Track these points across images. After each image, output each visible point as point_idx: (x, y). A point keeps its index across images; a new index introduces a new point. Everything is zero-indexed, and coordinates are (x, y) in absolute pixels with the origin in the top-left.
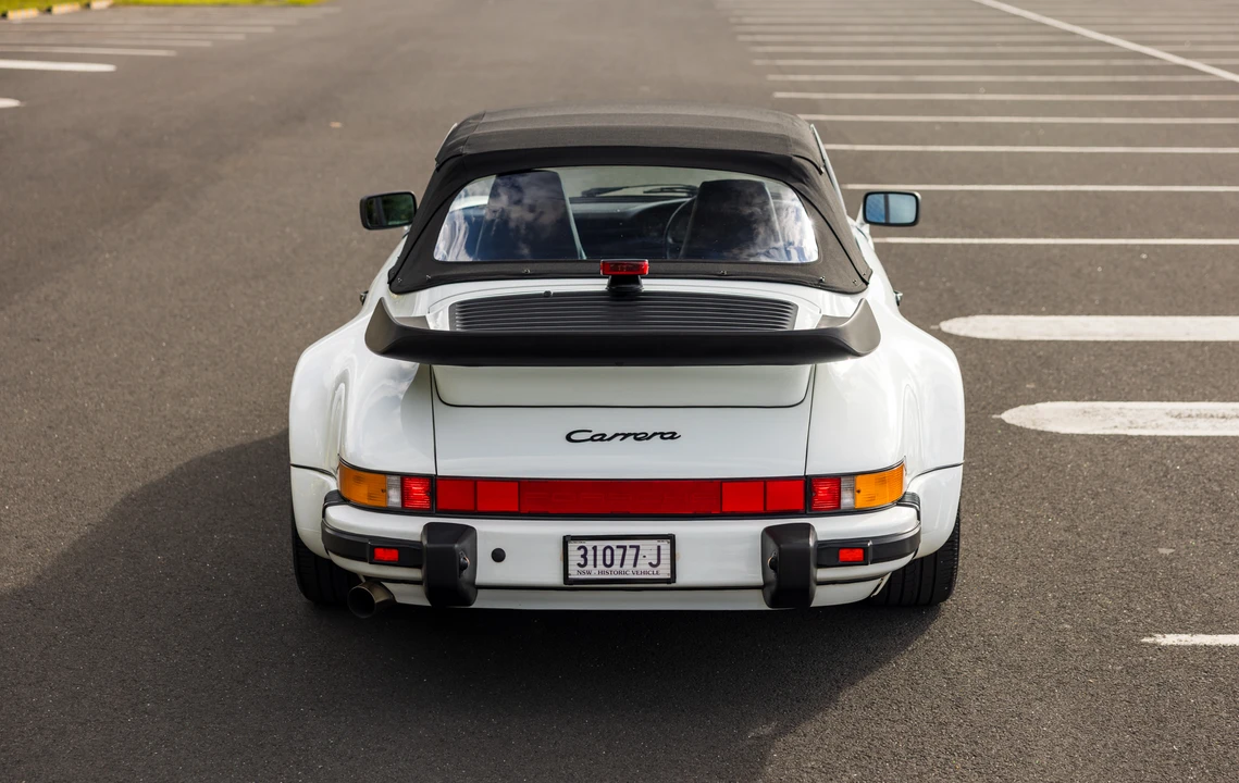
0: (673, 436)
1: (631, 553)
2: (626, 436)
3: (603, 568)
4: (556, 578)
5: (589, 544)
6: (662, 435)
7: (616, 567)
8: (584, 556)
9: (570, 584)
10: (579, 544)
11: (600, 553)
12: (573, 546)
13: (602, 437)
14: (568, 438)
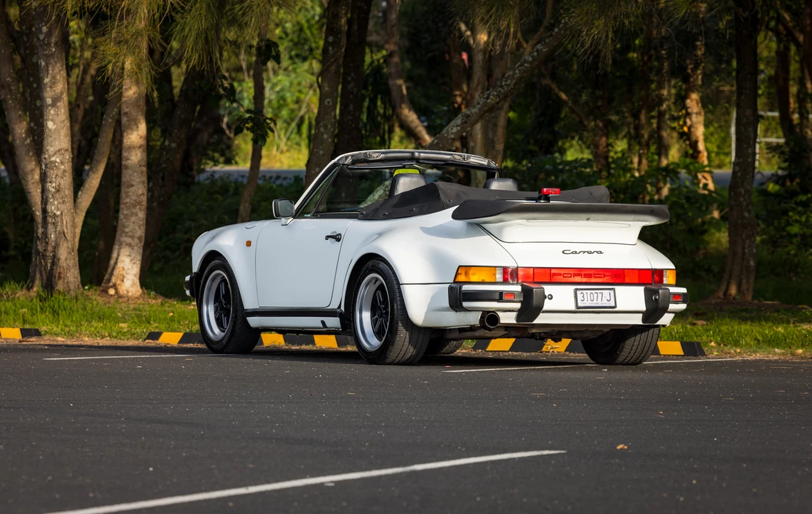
0: (601, 253)
1: (600, 295)
2: (584, 252)
3: (590, 301)
4: (573, 308)
5: (584, 292)
6: (597, 252)
7: (595, 301)
8: (583, 297)
9: (579, 310)
10: (581, 291)
11: (589, 295)
12: (579, 292)
13: (576, 253)
14: (563, 252)
